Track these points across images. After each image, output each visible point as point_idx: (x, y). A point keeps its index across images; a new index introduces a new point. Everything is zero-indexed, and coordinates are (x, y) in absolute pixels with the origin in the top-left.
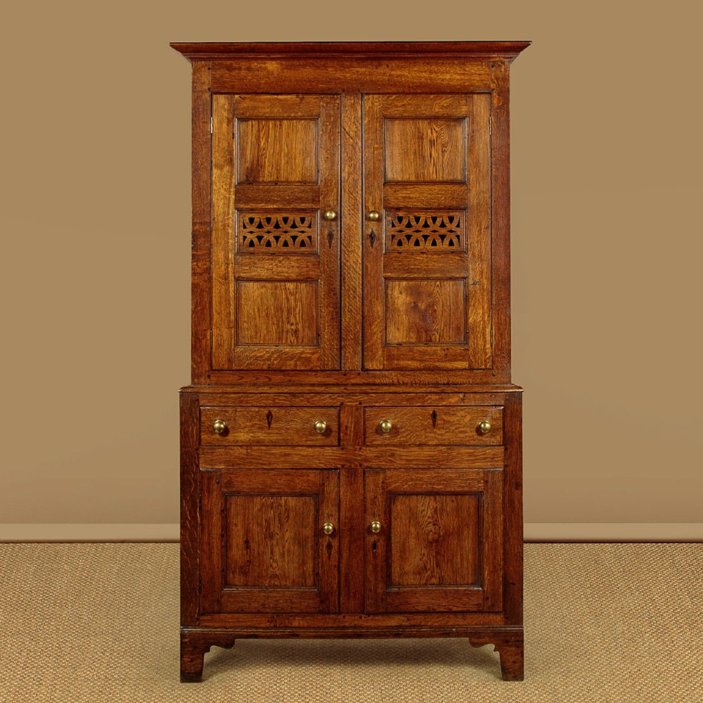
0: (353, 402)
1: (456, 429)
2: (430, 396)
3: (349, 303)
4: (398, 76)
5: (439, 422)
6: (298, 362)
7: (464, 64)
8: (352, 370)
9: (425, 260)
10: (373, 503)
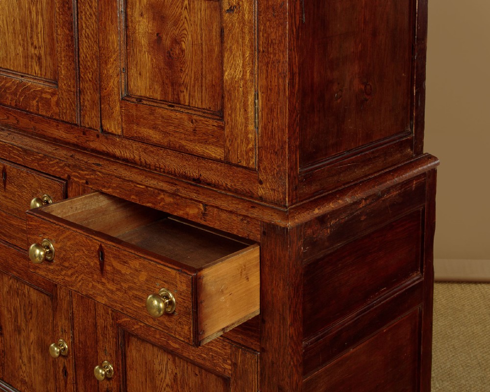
0: (80, 179)
2: (162, 196)
6: (40, 104)
8: (90, 128)
10: (104, 335)
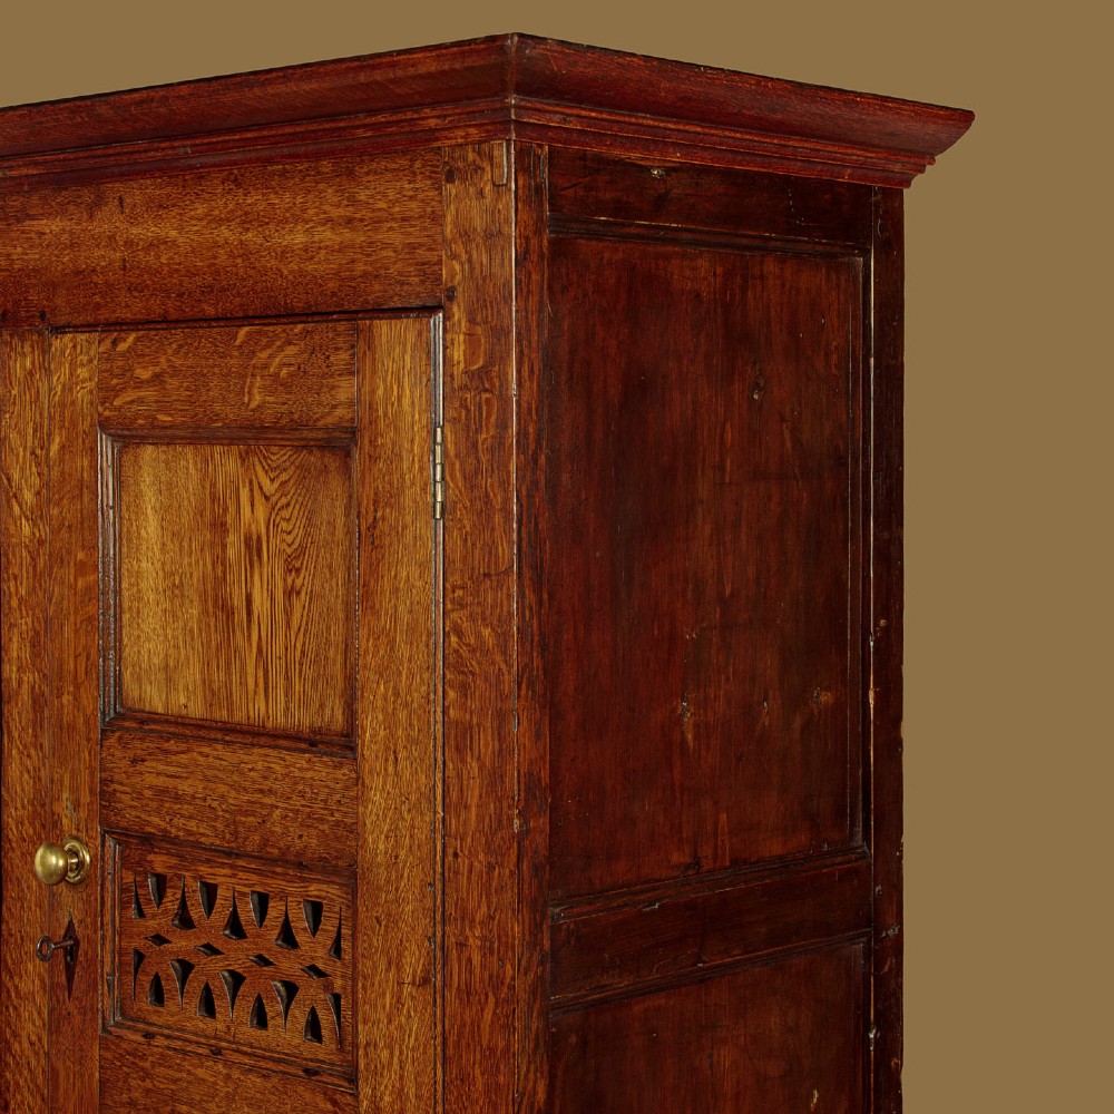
7: (350, 174)
9: (223, 1089)
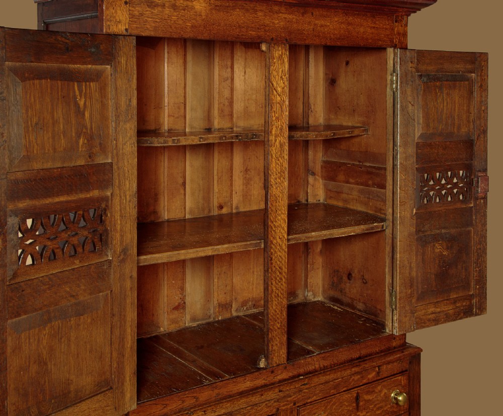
0: (289, 404)
1: (375, 406)
2: (353, 378)
3: (276, 287)
4: (322, 26)
5: (361, 404)
8: (279, 364)
